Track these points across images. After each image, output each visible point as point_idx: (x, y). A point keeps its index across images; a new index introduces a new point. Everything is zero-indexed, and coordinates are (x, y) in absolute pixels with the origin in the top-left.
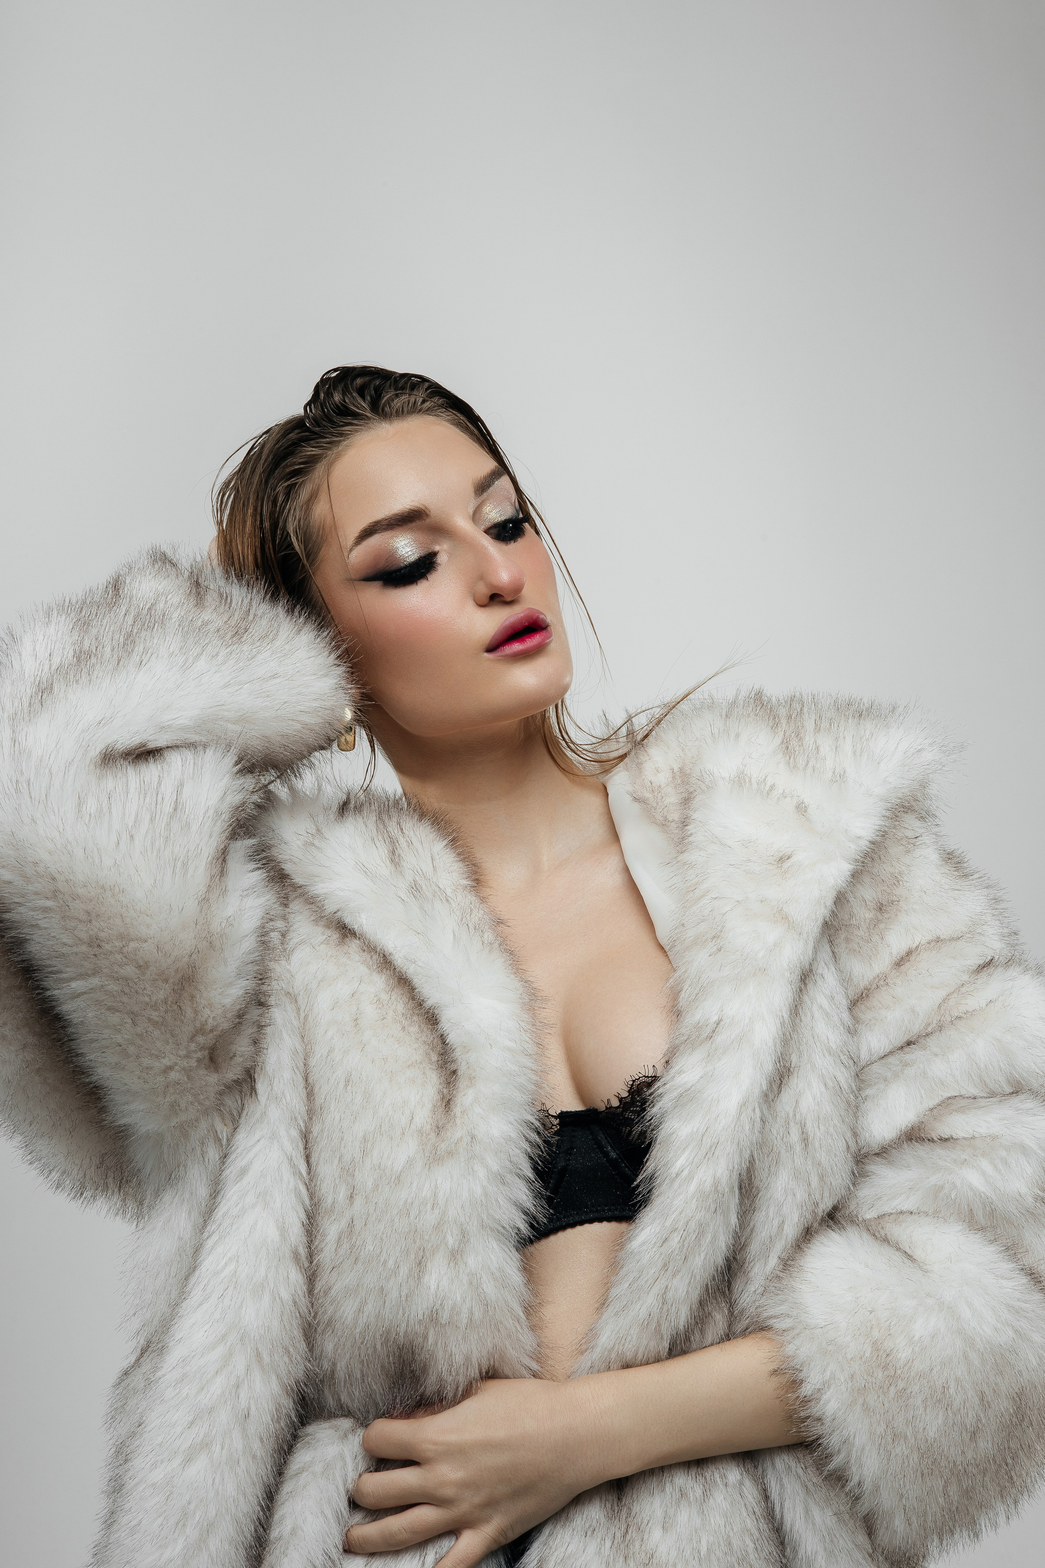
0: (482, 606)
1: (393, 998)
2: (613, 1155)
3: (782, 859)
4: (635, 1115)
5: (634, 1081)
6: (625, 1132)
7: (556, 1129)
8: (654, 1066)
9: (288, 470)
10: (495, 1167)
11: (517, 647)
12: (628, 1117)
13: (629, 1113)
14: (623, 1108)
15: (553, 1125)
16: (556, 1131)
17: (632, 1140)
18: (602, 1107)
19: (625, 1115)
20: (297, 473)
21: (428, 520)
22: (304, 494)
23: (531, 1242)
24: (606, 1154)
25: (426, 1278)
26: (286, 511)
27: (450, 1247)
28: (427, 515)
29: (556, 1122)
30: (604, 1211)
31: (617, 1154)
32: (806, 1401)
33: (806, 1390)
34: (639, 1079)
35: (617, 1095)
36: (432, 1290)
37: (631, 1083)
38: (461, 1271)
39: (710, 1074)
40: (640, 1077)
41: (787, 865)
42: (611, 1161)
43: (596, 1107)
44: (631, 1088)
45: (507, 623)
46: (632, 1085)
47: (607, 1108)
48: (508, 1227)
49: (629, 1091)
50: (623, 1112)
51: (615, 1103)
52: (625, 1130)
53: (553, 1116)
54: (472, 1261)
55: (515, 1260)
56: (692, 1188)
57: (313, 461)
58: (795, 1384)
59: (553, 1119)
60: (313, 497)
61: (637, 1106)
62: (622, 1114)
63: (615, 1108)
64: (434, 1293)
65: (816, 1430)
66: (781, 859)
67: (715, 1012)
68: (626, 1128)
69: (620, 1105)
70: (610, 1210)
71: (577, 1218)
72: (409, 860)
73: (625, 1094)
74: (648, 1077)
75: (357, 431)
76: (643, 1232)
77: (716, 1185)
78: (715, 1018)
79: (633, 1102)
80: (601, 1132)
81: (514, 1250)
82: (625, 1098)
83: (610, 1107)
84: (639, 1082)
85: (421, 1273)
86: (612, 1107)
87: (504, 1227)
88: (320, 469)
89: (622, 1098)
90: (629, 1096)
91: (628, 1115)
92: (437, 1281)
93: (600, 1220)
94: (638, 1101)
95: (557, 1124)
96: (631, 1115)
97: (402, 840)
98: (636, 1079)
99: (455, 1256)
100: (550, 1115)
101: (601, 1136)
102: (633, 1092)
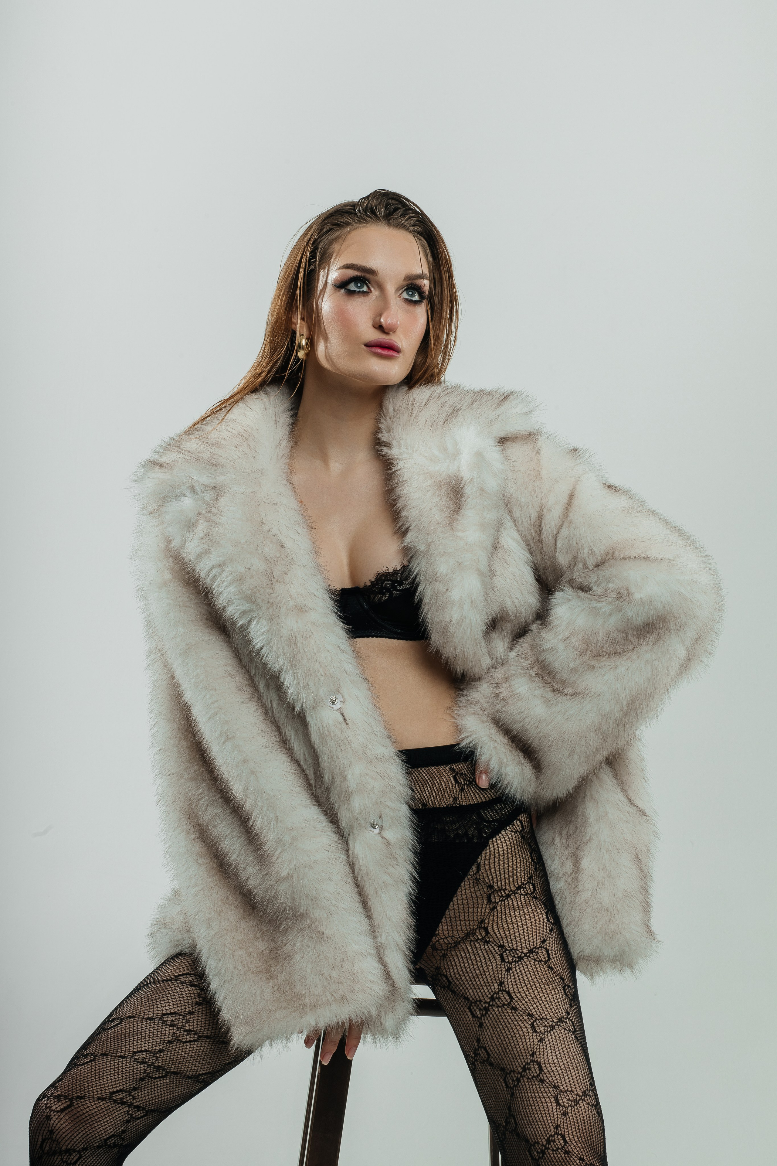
0: (374, 326)
2: (366, 607)
4: (378, 590)
5: (378, 574)
6: (372, 598)
9: (334, 221)
11: (379, 350)
20: (338, 225)
21: (376, 278)
22: (335, 235)
24: (363, 607)
26: (322, 238)
28: (376, 275)
31: (368, 607)
35: (370, 580)
42: (365, 610)
43: (360, 586)
44: (377, 577)
45: (380, 340)
47: (364, 586)
49: (376, 579)
57: (347, 224)
60: (337, 239)
68: (373, 595)
69: (371, 585)
74: (385, 573)
75: (373, 222)
80: (361, 597)
82: (374, 582)
83: (366, 586)
88: (348, 228)
89: (372, 582)
91: (375, 590)
101: (361, 599)
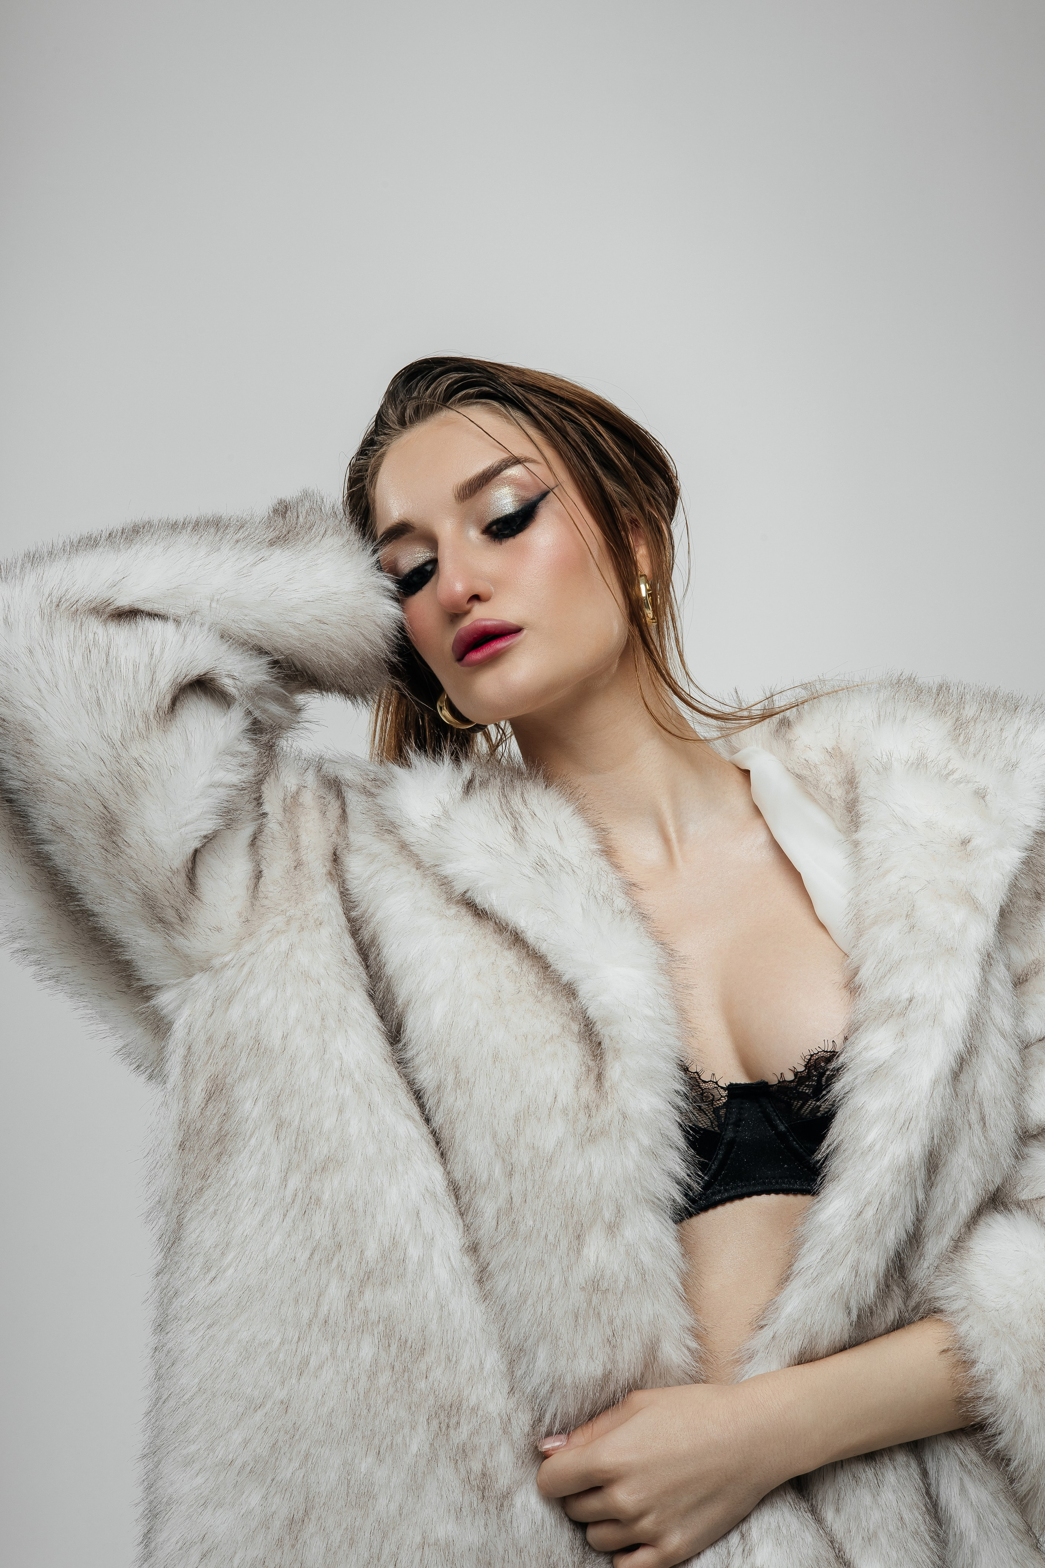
1: (524, 969)
2: (782, 1128)
3: (965, 842)
4: (809, 1090)
5: (812, 1056)
6: (796, 1106)
7: (724, 1101)
8: (833, 1041)
10: (646, 1141)
12: (802, 1092)
13: (804, 1087)
14: (797, 1082)
15: (722, 1097)
16: (724, 1103)
17: (803, 1113)
18: (773, 1080)
19: (800, 1089)
23: (690, 1215)
24: (774, 1127)
25: (586, 1250)
27: (607, 1220)
29: (724, 1093)
30: (771, 1183)
31: (786, 1127)
32: (974, 1382)
33: (979, 1369)
34: (818, 1053)
35: (793, 1069)
36: (592, 1262)
37: (809, 1057)
38: (618, 1243)
39: (903, 1050)
40: (819, 1052)
41: (969, 847)
42: (779, 1134)
43: (766, 1081)
44: (808, 1063)
46: (810, 1060)
47: (779, 1082)
48: (663, 1199)
49: (806, 1066)
50: (796, 1086)
51: (790, 1077)
52: (797, 1104)
53: (722, 1088)
54: (629, 1233)
55: (671, 1230)
56: (886, 1161)
58: (967, 1364)
59: (722, 1091)
61: (813, 1081)
62: (795, 1088)
63: (788, 1082)
64: (594, 1264)
65: (985, 1410)
66: (963, 842)
67: (905, 989)
68: (798, 1102)
69: (795, 1079)
70: (777, 1183)
71: (745, 1190)
72: (534, 833)
73: (801, 1069)
74: (827, 1052)
76: (831, 1206)
77: (910, 1159)
78: (906, 996)
79: (809, 1077)
80: (769, 1105)
81: (670, 1222)
82: (800, 1072)
83: (783, 1081)
84: (817, 1057)
85: (580, 1246)
86: (785, 1081)
87: (658, 1199)
89: (798, 1072)
90: (805, 1070)
91: (803, 1089)
92: (596, 1253)
93: (768, 1192)
94: (815, 1076)
95: (726, 1096)
96: (806, 1090)
97: (525, 812)
98: (814, 1054)
99: (612, 1229)
100: (719, 1086)
101: (770, 1109)
102: (810, 1067)
